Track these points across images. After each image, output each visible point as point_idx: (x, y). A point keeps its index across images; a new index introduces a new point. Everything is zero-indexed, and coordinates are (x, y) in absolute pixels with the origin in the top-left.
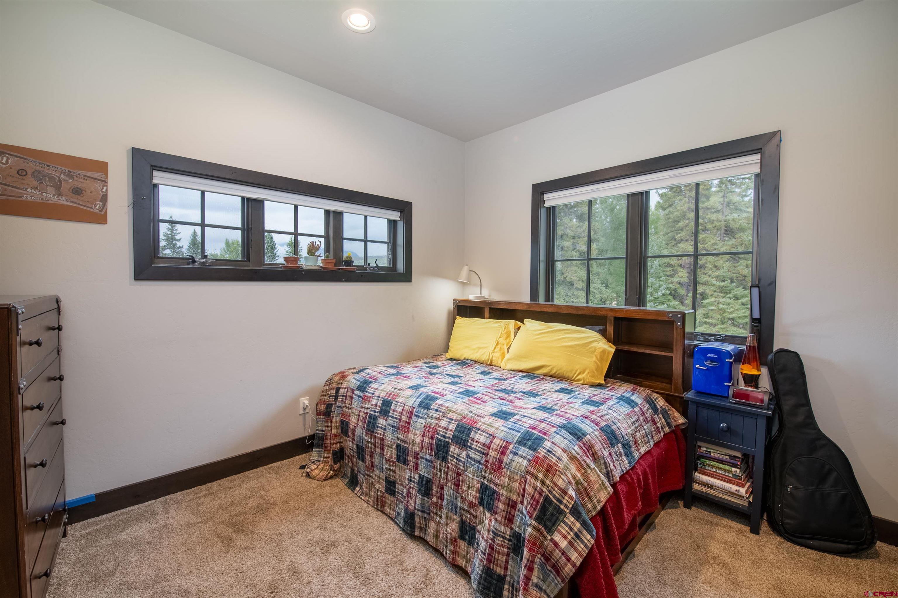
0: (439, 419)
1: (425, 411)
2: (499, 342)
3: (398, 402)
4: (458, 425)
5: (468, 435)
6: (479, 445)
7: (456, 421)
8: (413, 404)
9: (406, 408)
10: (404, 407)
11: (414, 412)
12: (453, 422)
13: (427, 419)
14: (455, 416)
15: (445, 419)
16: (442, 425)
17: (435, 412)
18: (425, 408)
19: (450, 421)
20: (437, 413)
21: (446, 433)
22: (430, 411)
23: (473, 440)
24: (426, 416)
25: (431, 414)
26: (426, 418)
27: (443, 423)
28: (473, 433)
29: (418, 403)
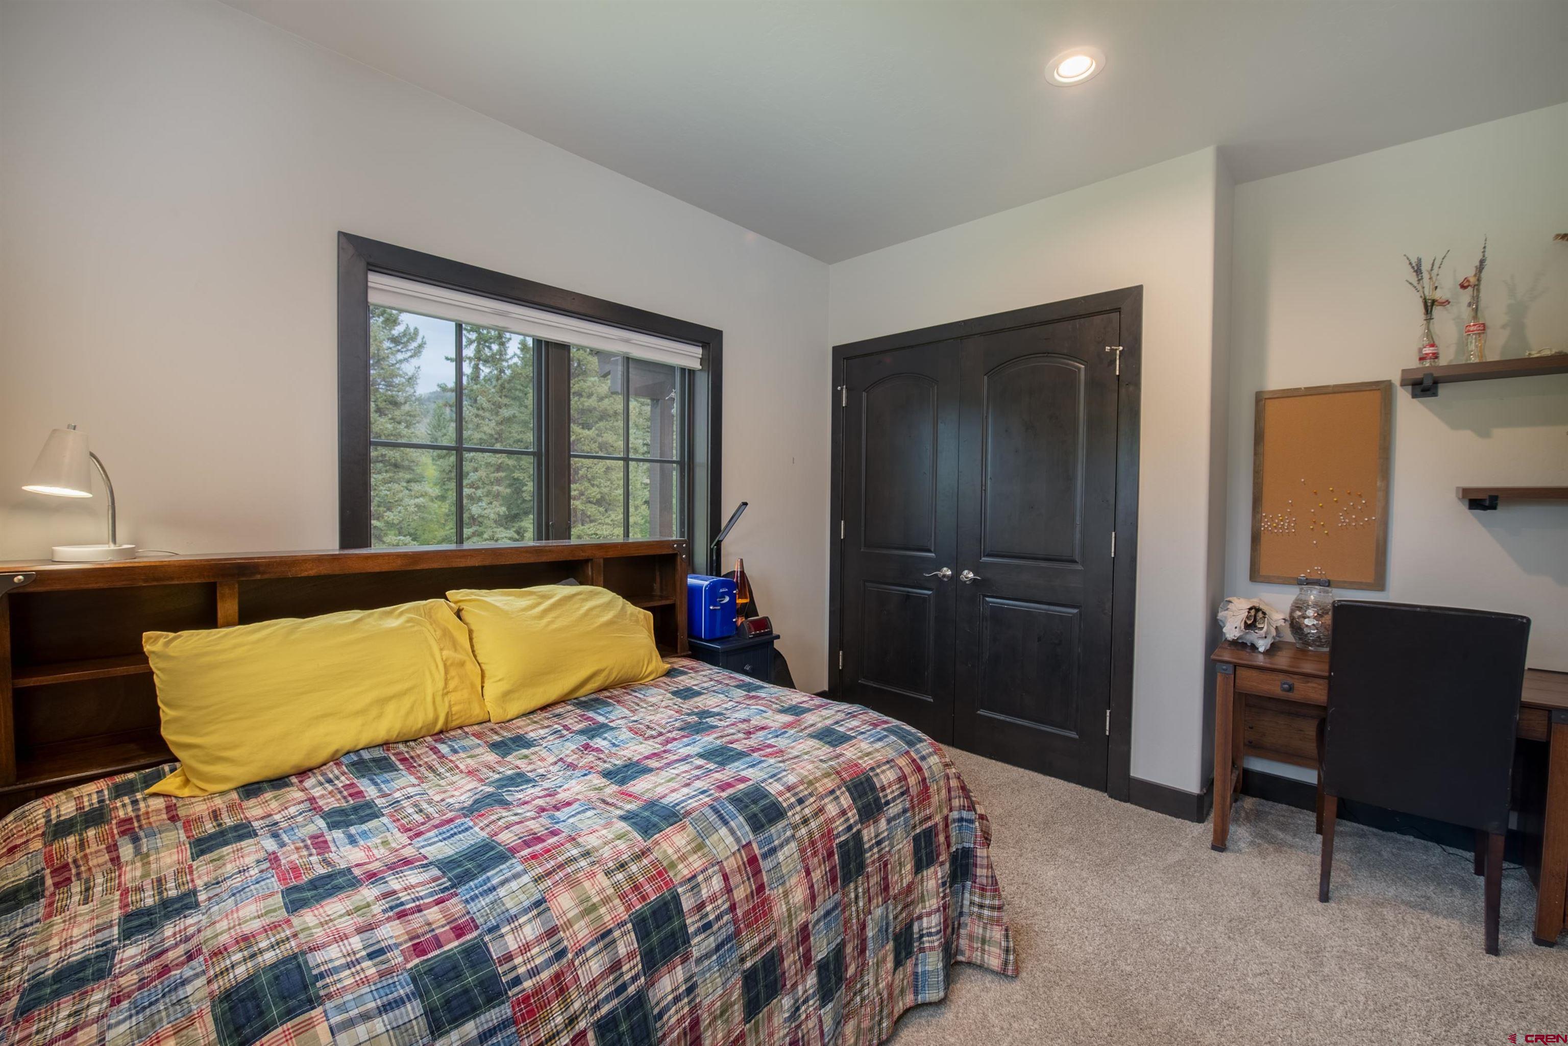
0: (821, 810)
1: (780, 825)
2: (448, 663)
3: (694, 877)
4: (848, 790)
5: (873, 788)
6: (894, 788)
7: (839, 788)
8: (738, 840)
9: (731, 864)
10: (722, 869)
11: (757, 851)
12: (838, 793)
13: (798, 835)
14: (829, 784)
15: (826, 800)
16: (834, 814)
17: (803, 805)
18: (772, 821)
19: (834, 796)
20: (807, 803)
21: (848, 820)
22: (790, 814)
23: (883, 789)
24: (788, 833)
25: (797, 817)
26: (793, 836)
27: (832, 810)
28: (875, 779)
29: (747, 828)
